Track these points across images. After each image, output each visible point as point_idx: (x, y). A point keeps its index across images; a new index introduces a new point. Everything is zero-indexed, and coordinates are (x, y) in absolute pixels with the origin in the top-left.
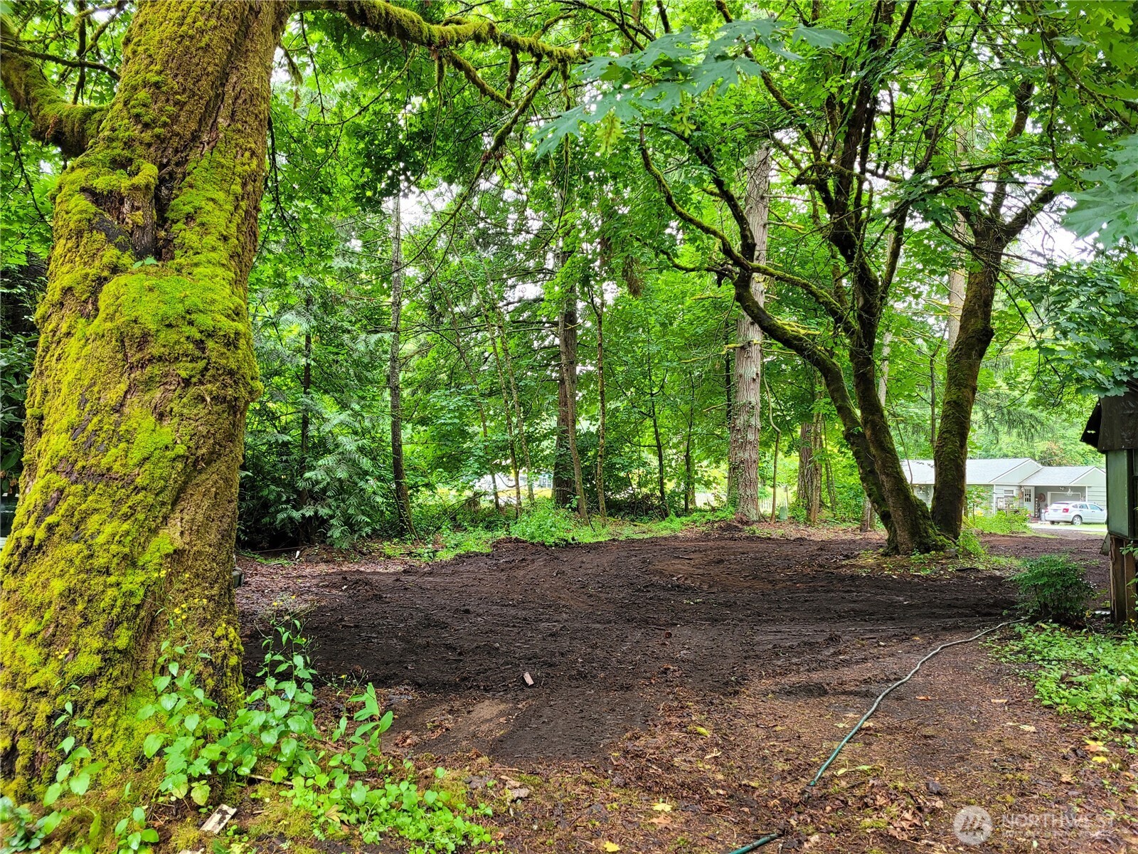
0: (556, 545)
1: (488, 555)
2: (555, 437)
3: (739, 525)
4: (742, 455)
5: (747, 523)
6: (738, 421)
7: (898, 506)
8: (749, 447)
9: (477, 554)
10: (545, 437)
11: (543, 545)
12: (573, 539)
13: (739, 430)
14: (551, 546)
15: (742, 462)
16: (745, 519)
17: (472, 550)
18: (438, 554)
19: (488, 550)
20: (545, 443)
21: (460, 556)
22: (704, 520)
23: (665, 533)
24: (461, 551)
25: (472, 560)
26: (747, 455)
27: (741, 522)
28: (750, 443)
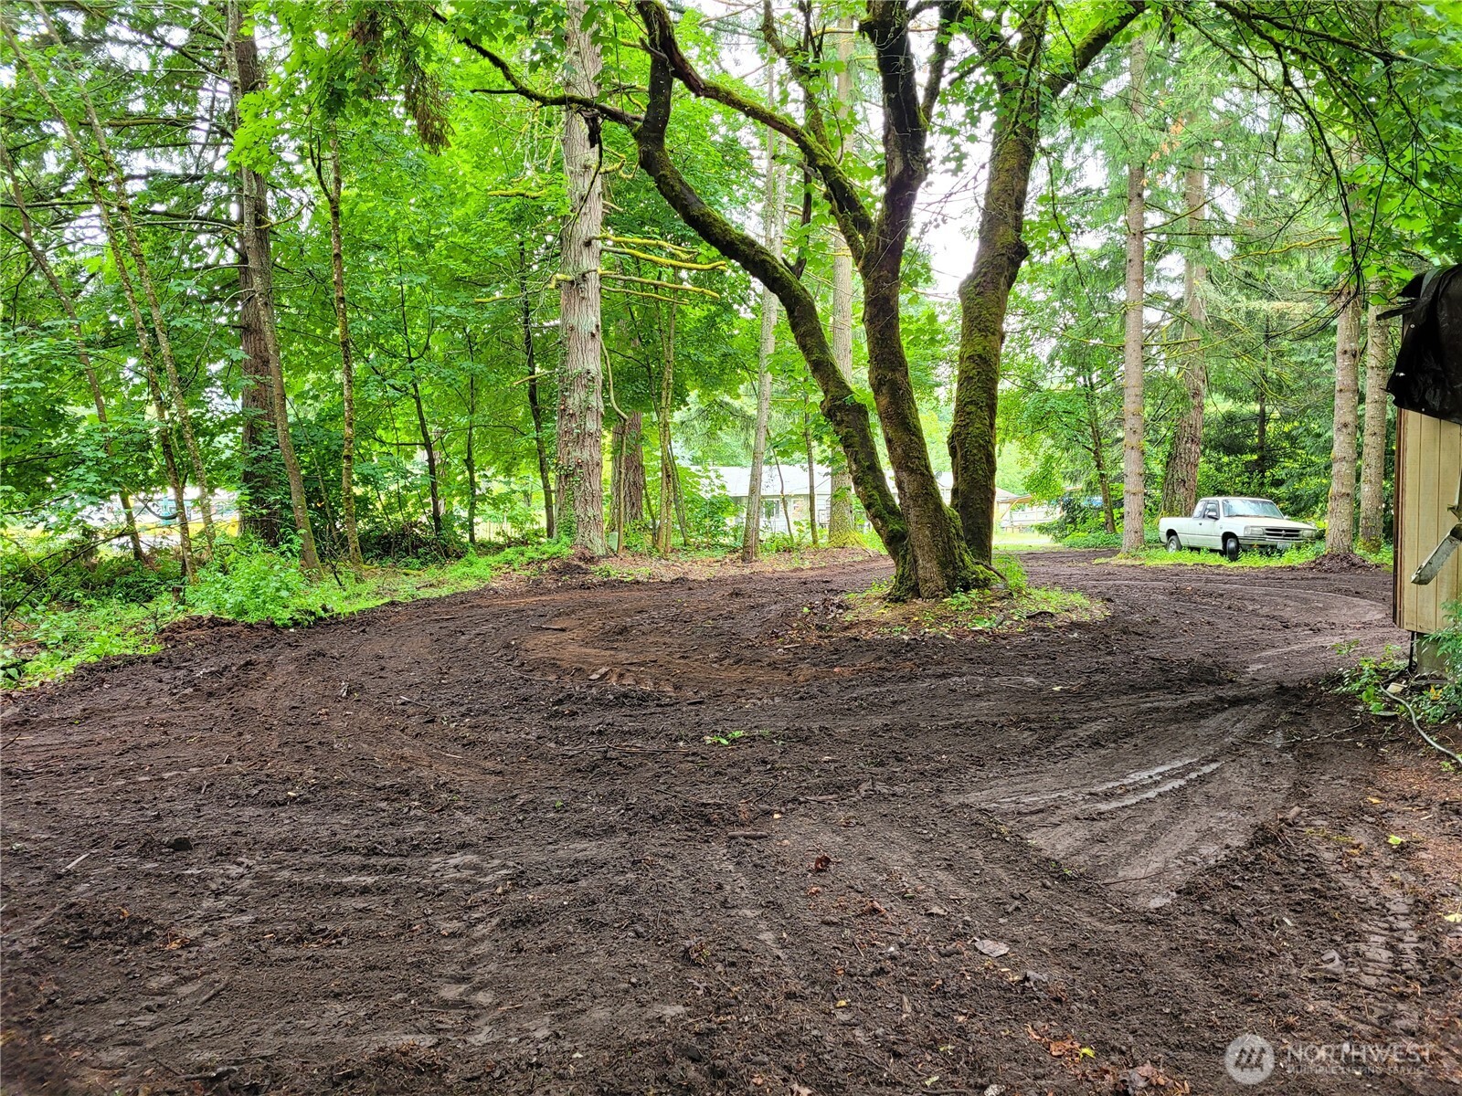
0: (296, 624)
1: (157, 661)
2: (240, 429)
3: (581, 564)
4: (578, 454)
5: (591, 560)
6: (570, 401)
7: (925, 520)
8: (588, 441)
9: (130, 662)
10: (223, 427)
11: (272, 625)
12: (325, 609)
13: (572, 415)
14: (286, 627)
15: (579, 465)
16: (588, 554)
17: (116, 651)
18: (30, 667)
19: (156, 649)
20: (222, 440)
21: (90, 669)
22: (524, 560)
23: (470, 585)
24: (86, 655)
25: (122, 676)
26: (586, 455)
27: (582, 558)
28: (591, 435)
